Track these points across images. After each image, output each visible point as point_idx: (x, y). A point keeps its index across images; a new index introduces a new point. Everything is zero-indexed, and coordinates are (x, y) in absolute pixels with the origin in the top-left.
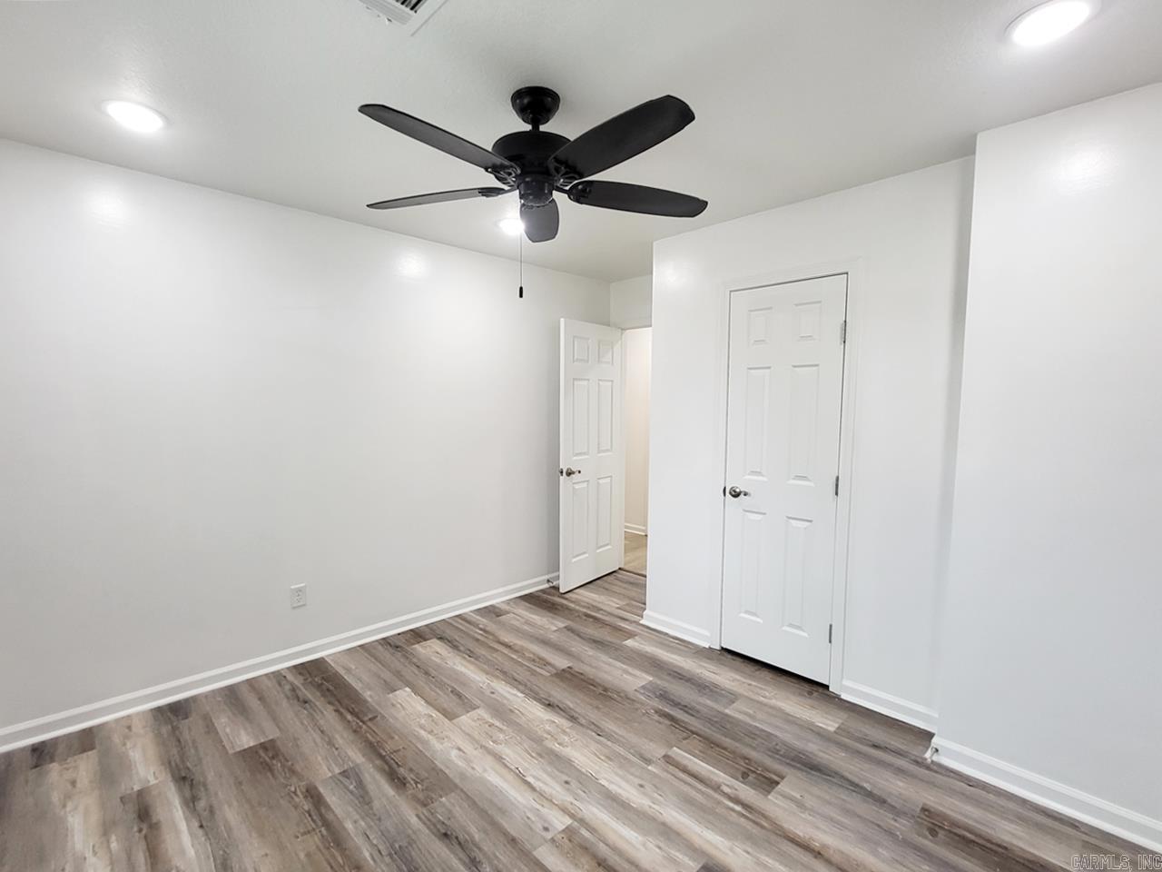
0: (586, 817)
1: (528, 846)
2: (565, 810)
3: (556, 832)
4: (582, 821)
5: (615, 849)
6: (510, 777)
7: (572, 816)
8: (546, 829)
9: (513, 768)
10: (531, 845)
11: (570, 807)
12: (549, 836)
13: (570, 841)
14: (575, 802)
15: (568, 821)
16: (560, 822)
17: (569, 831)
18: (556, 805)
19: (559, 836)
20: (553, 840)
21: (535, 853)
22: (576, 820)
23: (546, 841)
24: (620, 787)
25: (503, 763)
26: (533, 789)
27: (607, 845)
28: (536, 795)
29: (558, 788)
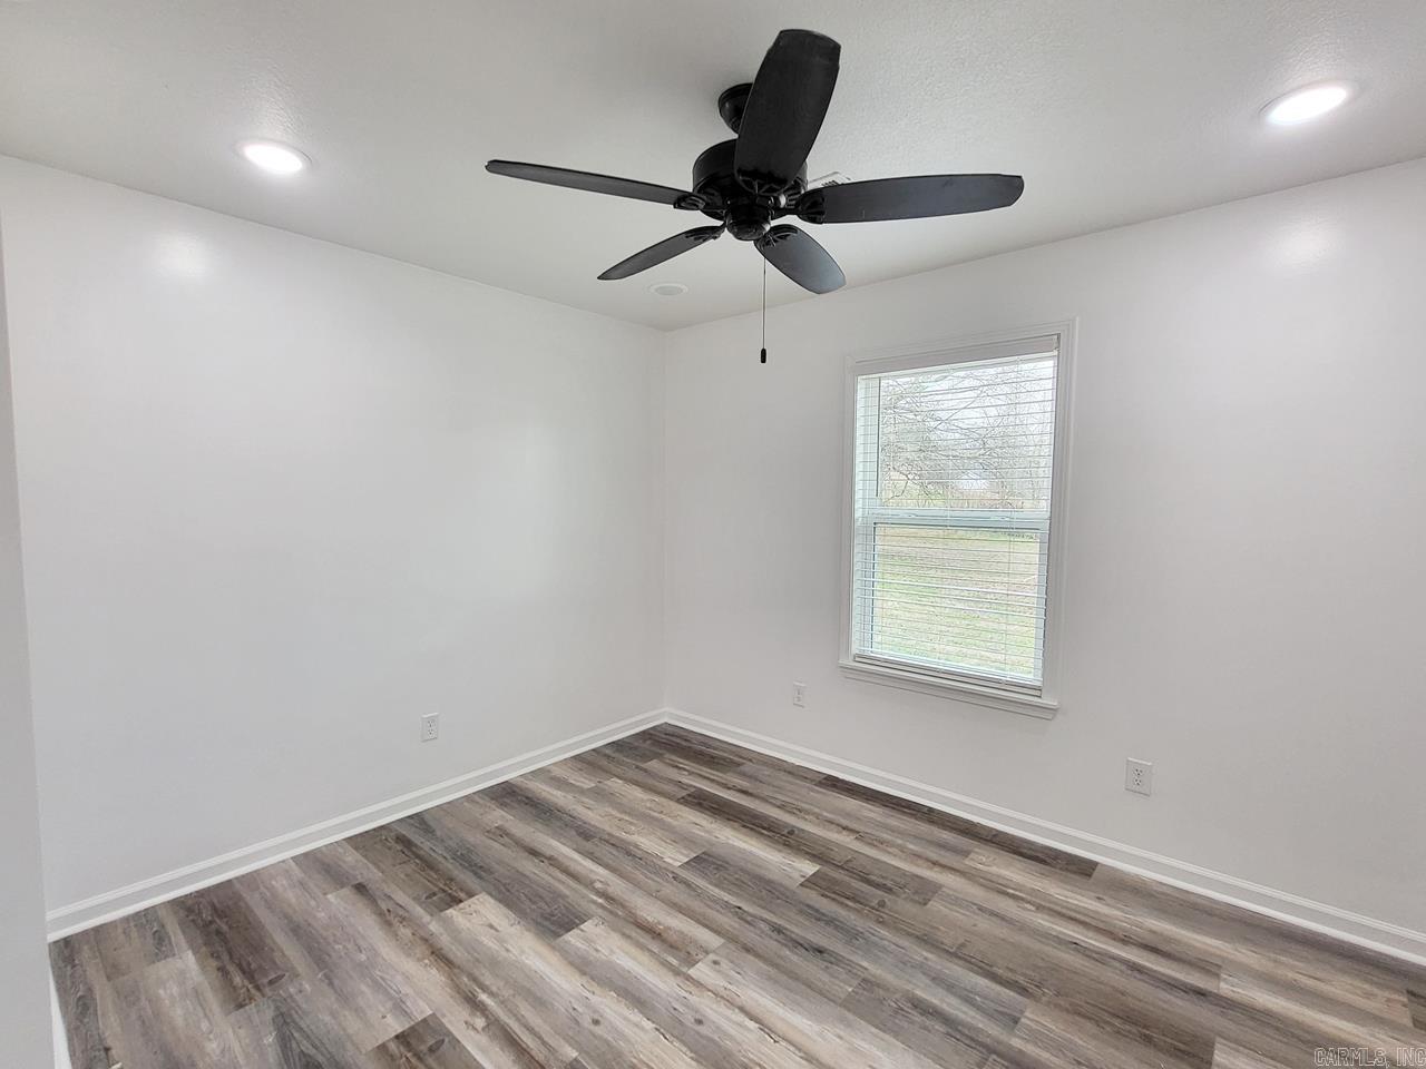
0: (672, 978)
1: (732, 946)
2: (698, 984)
3: (705, 960)
4: (677, 973)
5: (642, 947)
6: (780, 1027)
7: (688, 978)
8: (715, 963)
9: (784, 1043)
10: (728, 948)
11: (692, 989)
12: (712, 957)
13: (689, 953)
14: (686, 995)
15: (692, 972)
16: (701, 971)
17: (692, 963)
18: (709, 990)
19: (700, 956)
20: (707, 953)
21: (722, 941)
22: (684, 974)
23: (714, 952)
24: (625, 1019)
25: (800, 1050)
26: (742, 1009)
27: (649, 950)
28: (738, 1001)
29: (710, 1013)
